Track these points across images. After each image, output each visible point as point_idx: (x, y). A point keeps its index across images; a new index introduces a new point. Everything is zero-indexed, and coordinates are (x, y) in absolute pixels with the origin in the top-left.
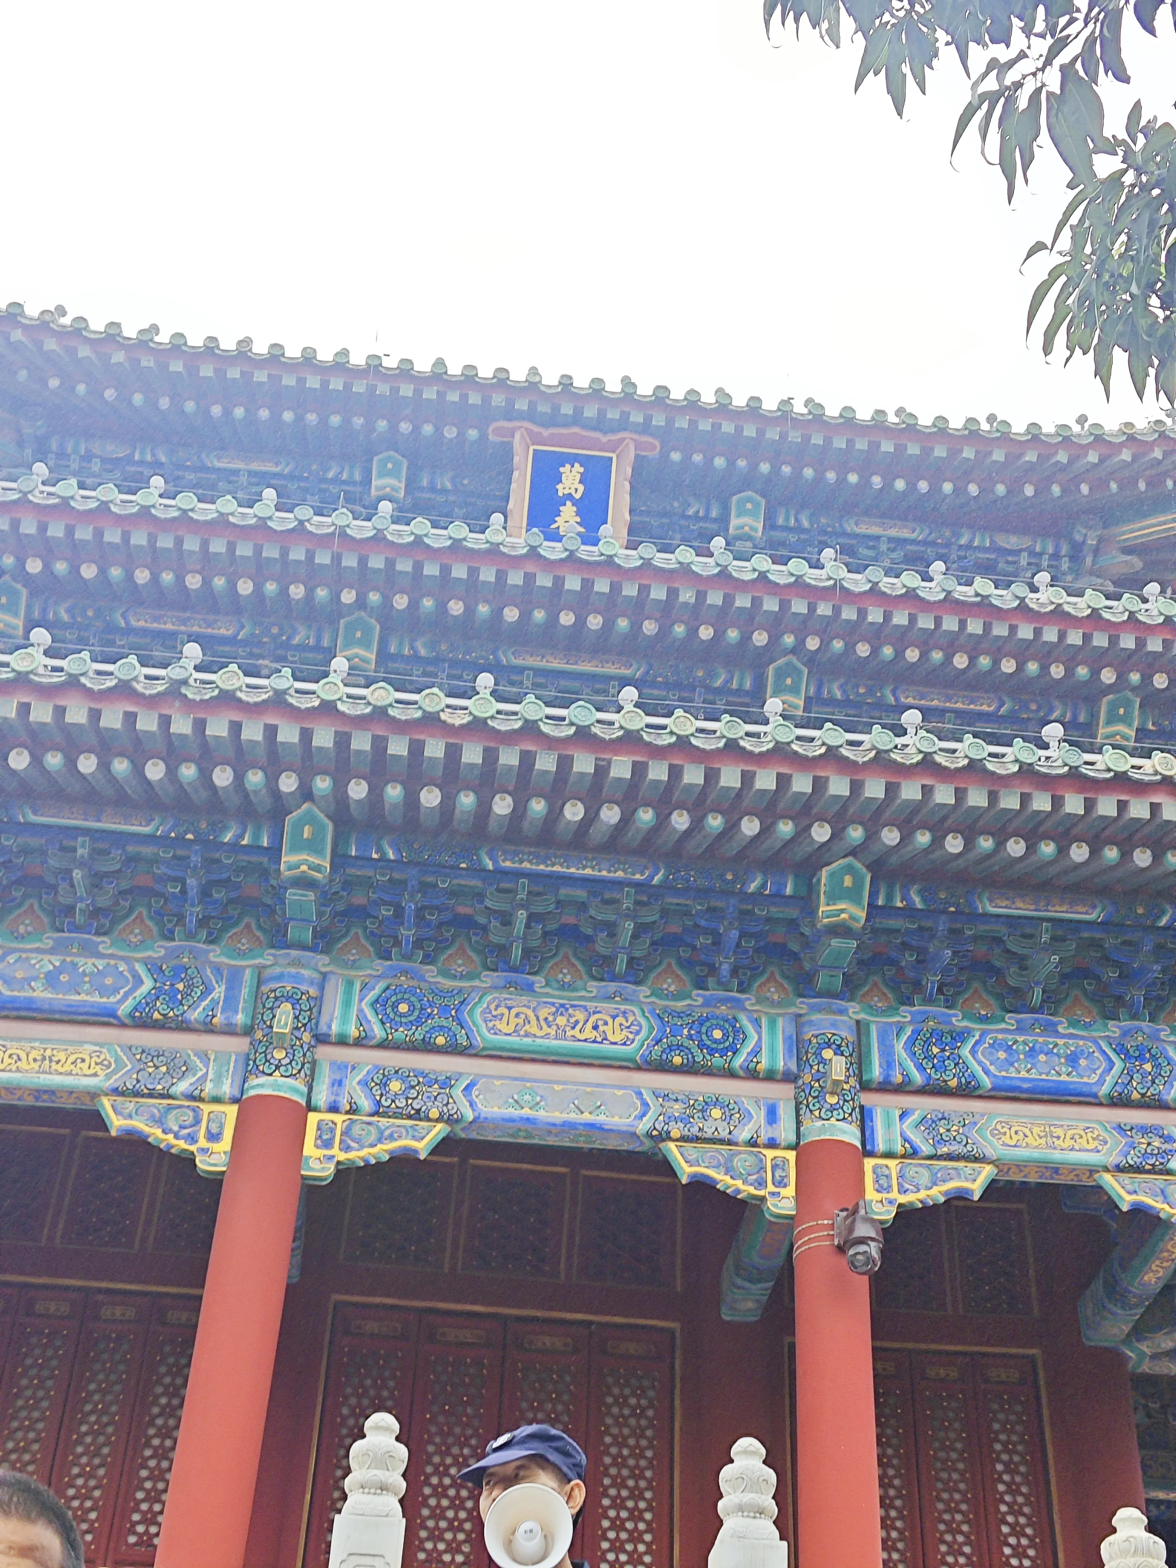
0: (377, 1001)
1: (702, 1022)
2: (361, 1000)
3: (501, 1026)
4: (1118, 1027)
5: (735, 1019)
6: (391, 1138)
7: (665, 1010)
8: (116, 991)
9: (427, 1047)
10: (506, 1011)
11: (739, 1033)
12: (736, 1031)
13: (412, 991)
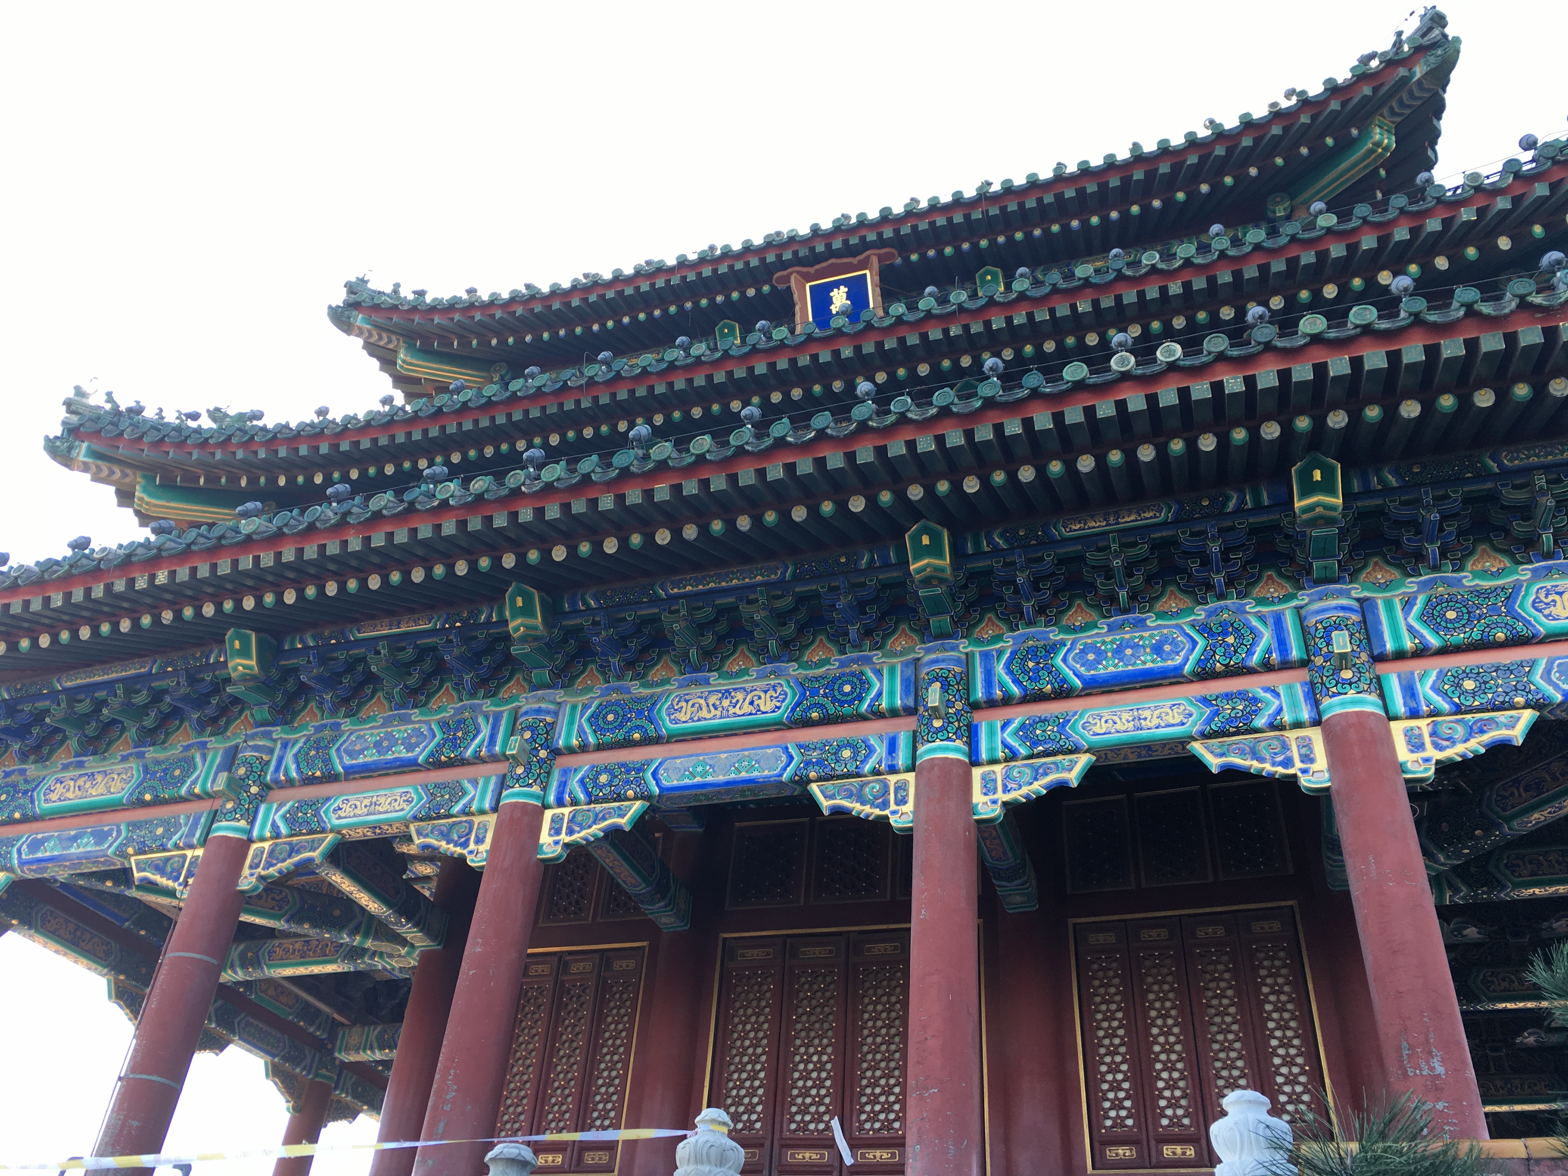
0: (592, 716)
1: (835, 680)
2: (581, 718)
3: (682, 716)
4: (1204, 610)
5: (862, 673)
6: (604, 819)
7: (806, 677)
8: (417, 745)
9: (628, 743)
10: (684, 704)
11: (865, 685)
12: (862, 683)
13: (617, 703)
